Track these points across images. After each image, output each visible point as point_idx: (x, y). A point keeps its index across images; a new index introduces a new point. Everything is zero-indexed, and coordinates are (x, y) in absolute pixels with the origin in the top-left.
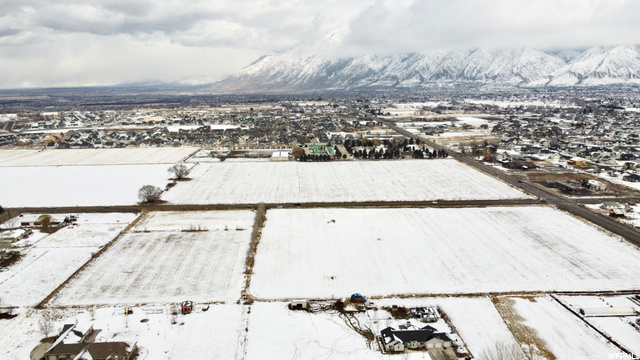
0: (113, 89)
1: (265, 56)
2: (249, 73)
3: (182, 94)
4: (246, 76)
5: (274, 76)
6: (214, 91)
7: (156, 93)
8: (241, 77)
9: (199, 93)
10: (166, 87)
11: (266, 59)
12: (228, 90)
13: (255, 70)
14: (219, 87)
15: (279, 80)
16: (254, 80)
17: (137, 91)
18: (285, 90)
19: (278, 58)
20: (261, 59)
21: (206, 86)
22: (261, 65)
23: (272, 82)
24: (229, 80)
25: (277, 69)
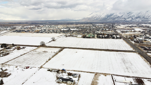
0: (59, 21)
1: (93, 13)
2: (89, 17)
3: (73, 22)
4: (88, 18)
5: (95, 18)
6: (80, 21)
7: (67, 22)
8: (87, 18)
9: (77, 22)
10: (70, 20)
11: (93, 14)
12: (84, 21)
14: (82, 20)
15: (95, 19)
16: (89, 19)
17: (64, 21)
18: (97, 21)
19: (96, 13)
20: (92, 14)
21: (79, 20)
22: (92, 15)
23: (94, 19)
24: (84, 19)
25: (95, 16)
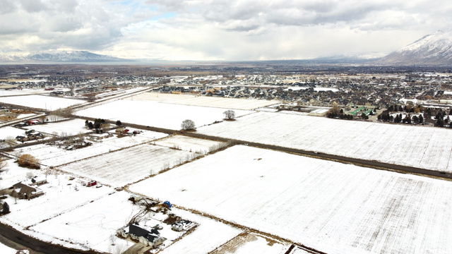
0: (308, 61)
1: (428, 35)
2: (411, 49)
3: (352, 65)
4: (408, 52)
5: (433, 52)
6: (378, 64)
7: (334, 65)
8: (403, 52)
9: (366, 65)
10: (345, 61)
11: (428, 38)
12: (390, 63)
13: (417, 46)
14: (384, 60)
15: (435, 54)
16: (410, 55)
18: (439, 63)
19: (441, 36)
20: (424, 37)
21: (376, 60)
22: (423, 43)
23: (429, 56)
24: (394, 55)
25: (436, 46)
